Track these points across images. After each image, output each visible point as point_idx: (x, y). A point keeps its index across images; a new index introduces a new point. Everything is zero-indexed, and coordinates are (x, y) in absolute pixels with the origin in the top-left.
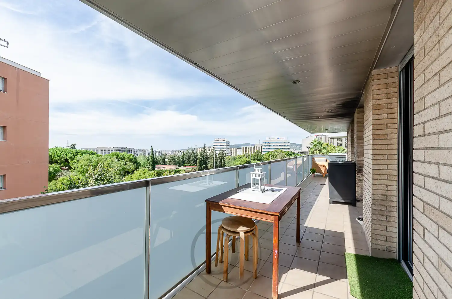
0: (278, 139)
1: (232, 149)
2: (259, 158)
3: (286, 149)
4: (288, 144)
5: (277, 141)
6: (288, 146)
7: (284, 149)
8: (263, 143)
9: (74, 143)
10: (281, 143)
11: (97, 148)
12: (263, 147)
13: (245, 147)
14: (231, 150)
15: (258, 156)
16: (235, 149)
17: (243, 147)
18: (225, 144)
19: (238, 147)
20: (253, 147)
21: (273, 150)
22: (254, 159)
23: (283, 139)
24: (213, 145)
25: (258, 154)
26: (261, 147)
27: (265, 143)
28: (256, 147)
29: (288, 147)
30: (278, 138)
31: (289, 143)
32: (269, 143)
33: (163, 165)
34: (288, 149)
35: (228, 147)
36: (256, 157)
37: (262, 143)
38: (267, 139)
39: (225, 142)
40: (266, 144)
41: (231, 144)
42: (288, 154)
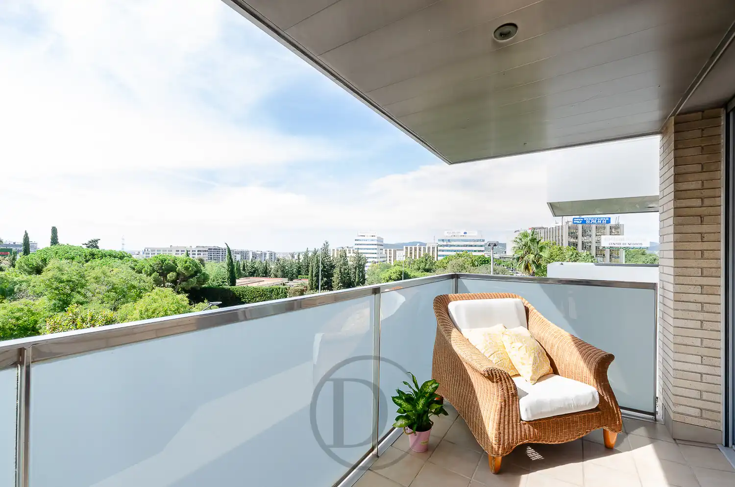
0: (464, 235)
1: (388, 250)
2: (427, 267)
3: (479, 251)
4: (483, 243)
5: (462, 238)
6: (481, 246)
7: (475, 251)
8: (439, 240)
9: (96, 238)
10: (470, 241)
11: (169, 247)
12: (439, 248)
13: (410, 248)
14: (386, 253)
15: (426, 264)
16: (392, 250)
17: (407, 248)
18: (376, 243)
19: (399, 247)
20: (422, 247)
21: (455, 253)
22: (419, 269)
23: (473, 234)
24: (356, 244)
25: (426, 260)
26: (436, 249)
27: (443, 240)
28: (429, 248)
29: (483, 248)
30: (465, 233)
31: (483, 241)
32: (449, 240)
33: (263, 277)
34: (482, 251)
35: (381, 247)
36: (422, 265)
37: (437, 242)
38: (446, 234)
39: (375, 238)
40: (445, 243)
41: (385, 242)
42: (481, 261)
